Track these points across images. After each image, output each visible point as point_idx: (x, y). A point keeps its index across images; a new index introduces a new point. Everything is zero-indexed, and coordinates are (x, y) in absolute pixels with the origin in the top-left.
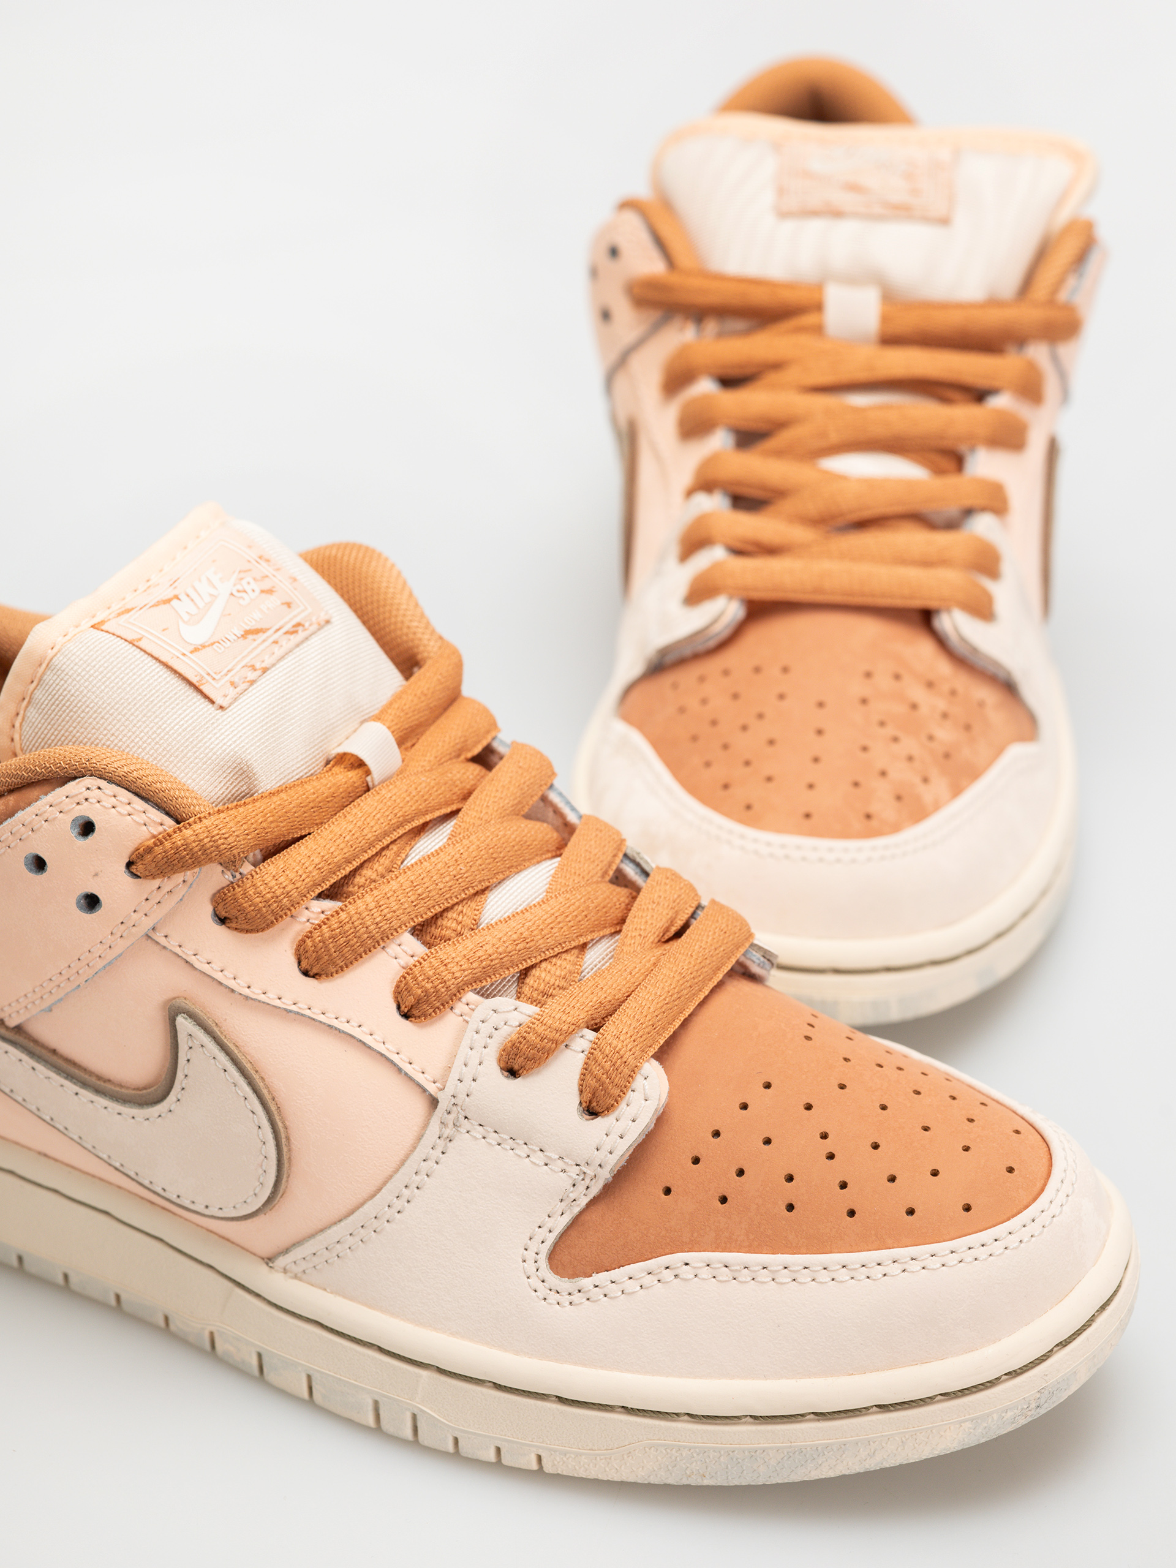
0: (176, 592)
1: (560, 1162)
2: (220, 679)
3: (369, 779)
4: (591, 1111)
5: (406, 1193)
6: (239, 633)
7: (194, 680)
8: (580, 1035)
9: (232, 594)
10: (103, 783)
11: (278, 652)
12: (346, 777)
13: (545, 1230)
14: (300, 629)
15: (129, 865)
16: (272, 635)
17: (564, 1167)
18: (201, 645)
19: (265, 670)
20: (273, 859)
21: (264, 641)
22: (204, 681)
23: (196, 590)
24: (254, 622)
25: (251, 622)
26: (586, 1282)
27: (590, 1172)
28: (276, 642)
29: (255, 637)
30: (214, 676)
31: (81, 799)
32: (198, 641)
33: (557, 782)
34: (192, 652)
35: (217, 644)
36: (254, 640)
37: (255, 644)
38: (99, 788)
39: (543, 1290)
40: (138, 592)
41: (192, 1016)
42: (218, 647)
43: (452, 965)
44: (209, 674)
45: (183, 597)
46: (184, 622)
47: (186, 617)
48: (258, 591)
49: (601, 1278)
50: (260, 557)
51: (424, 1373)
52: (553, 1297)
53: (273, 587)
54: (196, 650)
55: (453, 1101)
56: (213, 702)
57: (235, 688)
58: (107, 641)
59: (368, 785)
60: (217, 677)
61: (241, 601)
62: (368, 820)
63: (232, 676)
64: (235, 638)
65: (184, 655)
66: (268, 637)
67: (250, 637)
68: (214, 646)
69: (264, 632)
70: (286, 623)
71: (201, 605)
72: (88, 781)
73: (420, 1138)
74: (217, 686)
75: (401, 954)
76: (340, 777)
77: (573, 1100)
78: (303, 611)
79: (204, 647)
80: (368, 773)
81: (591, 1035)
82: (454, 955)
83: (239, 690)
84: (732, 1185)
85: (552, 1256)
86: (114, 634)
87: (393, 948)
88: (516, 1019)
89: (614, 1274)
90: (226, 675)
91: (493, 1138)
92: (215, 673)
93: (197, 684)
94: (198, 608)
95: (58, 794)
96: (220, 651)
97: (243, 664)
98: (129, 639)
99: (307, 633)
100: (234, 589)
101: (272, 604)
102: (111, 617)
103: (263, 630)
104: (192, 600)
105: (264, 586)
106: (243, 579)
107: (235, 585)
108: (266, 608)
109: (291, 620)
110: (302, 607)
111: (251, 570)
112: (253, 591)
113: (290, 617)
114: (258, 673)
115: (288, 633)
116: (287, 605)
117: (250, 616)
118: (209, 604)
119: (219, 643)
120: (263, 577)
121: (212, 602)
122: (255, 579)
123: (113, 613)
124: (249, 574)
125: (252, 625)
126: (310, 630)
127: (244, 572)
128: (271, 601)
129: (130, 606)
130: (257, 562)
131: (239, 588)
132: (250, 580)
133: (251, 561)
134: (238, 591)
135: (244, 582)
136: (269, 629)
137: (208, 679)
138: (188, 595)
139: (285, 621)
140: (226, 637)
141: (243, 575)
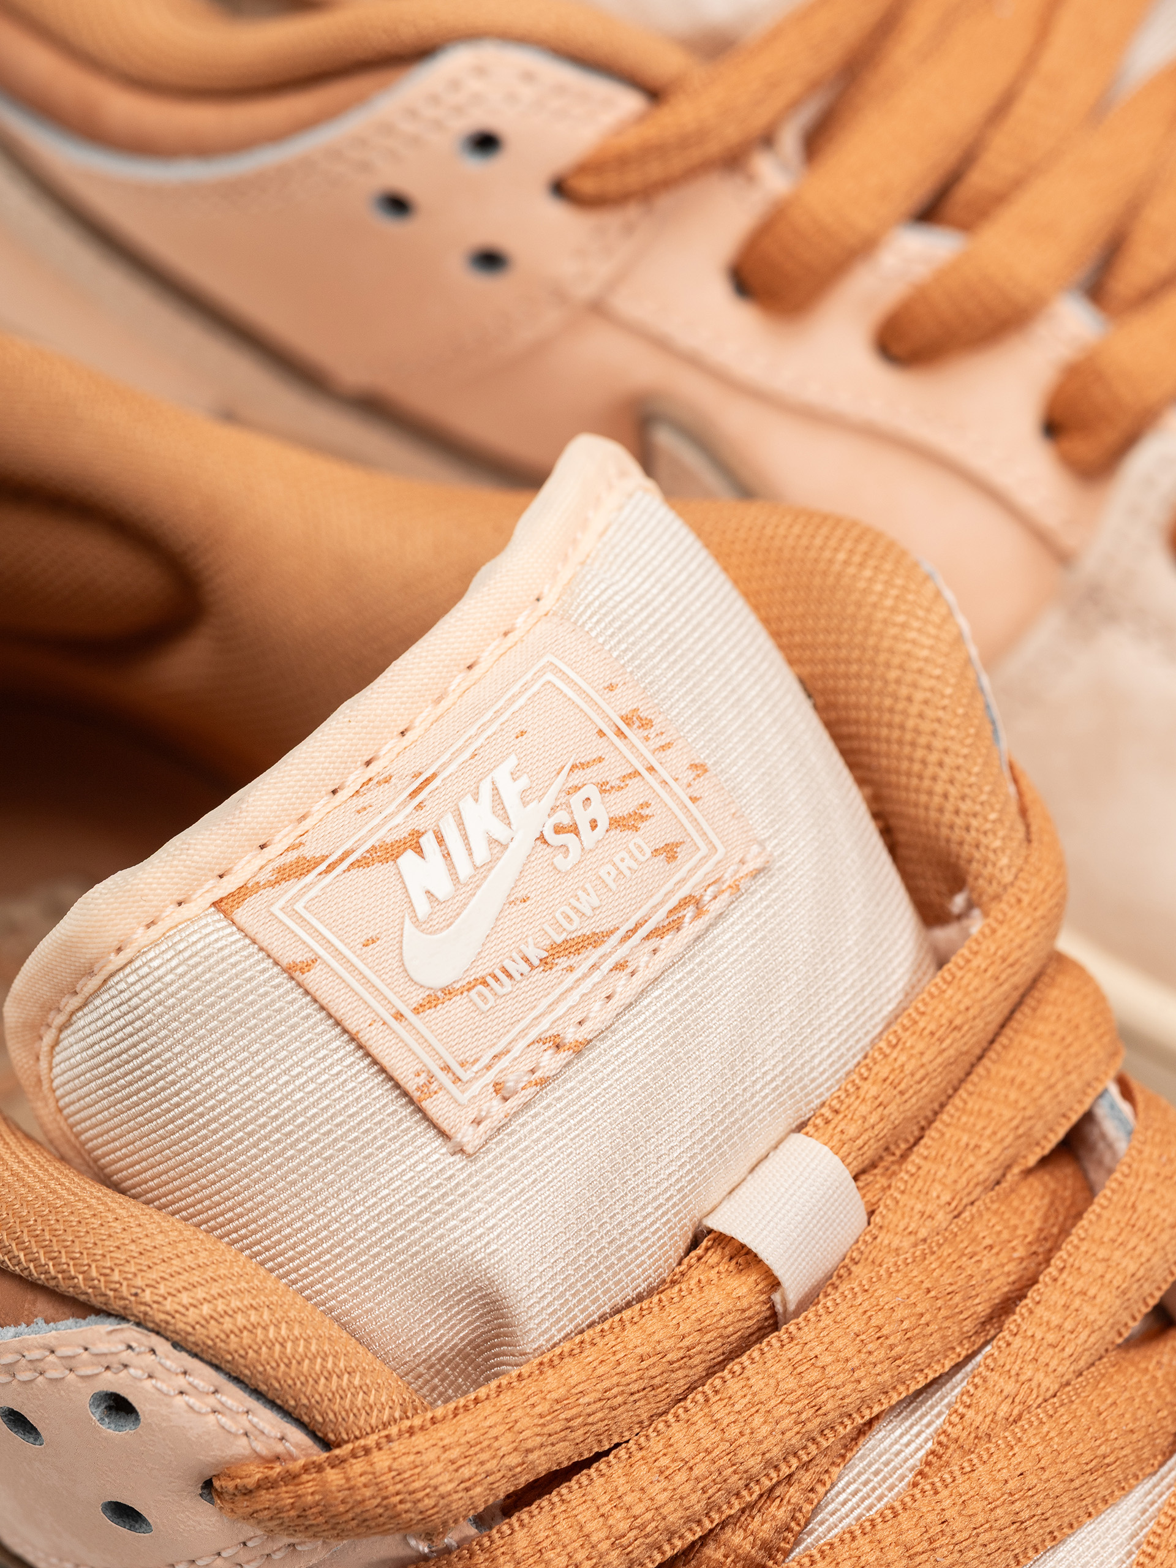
0: (420, 821)
2: (470, 1081)
3: (777, 1297)
6: (536, 953)
7: (411, 1086)
9: (542, 838)
10: (164, 1342)
11: (624, 988)
12: (724, 1301)
14: (689, 912)
15: (209, 1485)
16: (615, 949)
18: (443, 990)
19: (580, 1049)
20: (525, 1516)
21: (594, 967)
22: (434, 1087)
23: (461, 825)
24: (576, 923)
25: (570, 920)
28: (620, 966)
29: (574, 960)
30: (459, 1071)
31: (114, 1361)
32: (438, 977)
34: (416, 1011)
35: (480, 987)
36: (571, 969)
37: (571, 978)
40: (342, 796)
42: (480, 994)
44: (447, 1068)
45: (428, 842)
46: (416, 922)
47: (422, 907)
48: (603, 824)
50: (627, 720)
53: (647, 805)
54: (431, 1002)
56: (447, 1139)
57: (505, 1099)
58: (237, 958)
59: (774, 1314)
60: (465, 1076)
61: (559, 860)
63: (501, 1071)
64: (525, 968)
65: (399, 1016)
66: (604, 956)
67: (563, 962)
68: (473, 993)
69: (596, 944)
70: (655, 908)
71: (464, 869)
72: (132, 1330)
74: (464, 1098)
76: (713, 1295)
79: (448, 992)
80: (774, 1282)
83: (513, 1103)
86: (255, 941)
90: (488, 1067)
92: (462, 1065)
93: (416, 1095)
94: (455, 880)
96: (485, 1008)
97: (533, 1034)
98: (287, 960)
99: (705, 920)
100: (551, 822)
101: (632, 856)
102: (263, 877)
103: (595, 940)
104: (447, 856)
105: (624, 804)
106: (577, 788)
107: (554, 809)
108: (614, 872)
109: (671, 892)
110: (704, 850)
111: (600, 759)
112: (594, 824)
113: (669, 886)
114: (564, 1056)
115: (658, 932)
116: (670, 852)
117: (573, 901)
118: (482, 871)
119: (485, 983)
120: (624, 778)
121: (490, 865)
122: (604, 788)
123: (270, 868)
124: (593, 774)
125: (571, 928)
126: (714, 908)
127: (583, 766)
128: (631, 846)
129: (310, 851)
130: (620, 733)
131: (563, 818)
132: (591, 791)
133: (606, 730)
134: (558, 830)
135: (576, 800)
136: (610, 932)
137: (445, 1077)
138: (441, 839)
139: (652, 902)
140: (507, 963)
141: (578, 777)
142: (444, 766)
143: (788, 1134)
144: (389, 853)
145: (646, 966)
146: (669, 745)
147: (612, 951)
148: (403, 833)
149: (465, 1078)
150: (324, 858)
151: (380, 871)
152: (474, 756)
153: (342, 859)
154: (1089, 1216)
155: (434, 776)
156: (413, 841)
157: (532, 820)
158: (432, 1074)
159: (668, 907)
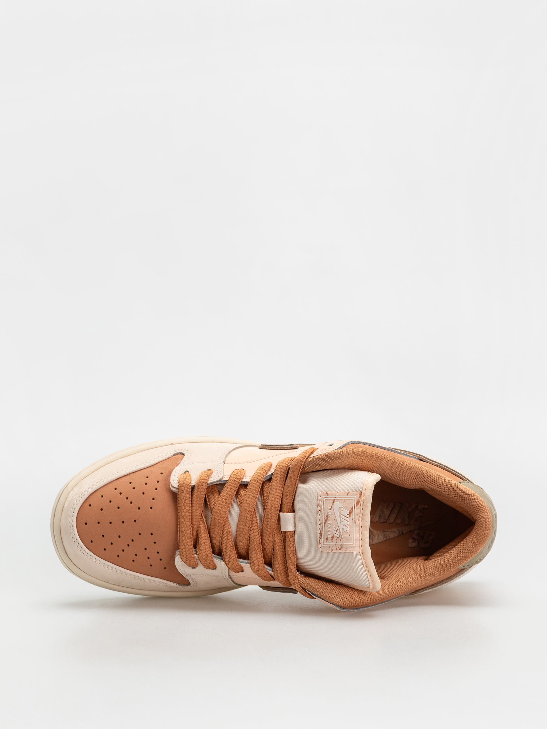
3: (282, 511)
6: (329, 516)
9: (338, 527)
14: (320, 536)
18: (334, 504)
19: (317, 512)
21: (323, 521)
28: (321, 524)
30: (326, 498)
34: (334, 500)
35: (330, 507)
36: (325, 518)
45: (348, 516)
46: (342, 508)
48: (335, 534)
50: (342, 547)
64: (328, 513)
67: (326, 518)
74: (324, 496)
76: (288, 507)
78: (323, 542)
94: (342, 515)
97: (323, 509)
99: (318, 538)
100: (339, 529)
101: (329, 534)
102: (360, 499)
103: (325, 523)
104: (345, 516)
105: (335, 539)
106: (340, 535)
107: (340, 531)
108: (329, 531)
109: (323, 536)
110: (325, 544)
111: (340, 541)
112: (335, 533)
113: (324, 536)
114: (318, 510)
115: (321, 531)
116: (327, 539)
117: (330, 524)
118: (341, 518)
119: (331, 508)
120: (337, 541)
121: (340, 519)
122: (338, 538)
123: (360, 501)
124: (340, 538)
125: (328, 521)
126: (318, 539)
127: (341, 538)
128: (330, 535)
129: (358, 506)
130: (341, 545)
131: (338, 531)
132: (338, 536)
133: (343, 544)
134: (338, 529)
135: (339, 534)
136: (325, 525)
137: (327, 496)
138: (347, 517)
139: (324, 533)
140: (330, 512)
141: (341, 536)
142: (354, 526)
143: (295, 530)
144: (351, 512)
145: (318, 526)
146: (336, 550)
147: (323, 524)
148: (351, 515)
149: (325, 498)
150: (356, 506)
151: (350, 509)
152: (352, 529)
153: (354, 507)
154: (263, 557)
155: (354, 524)
156: (349, 515)
157: (341, 528)
158: (327, 495)
159: (322, 534)
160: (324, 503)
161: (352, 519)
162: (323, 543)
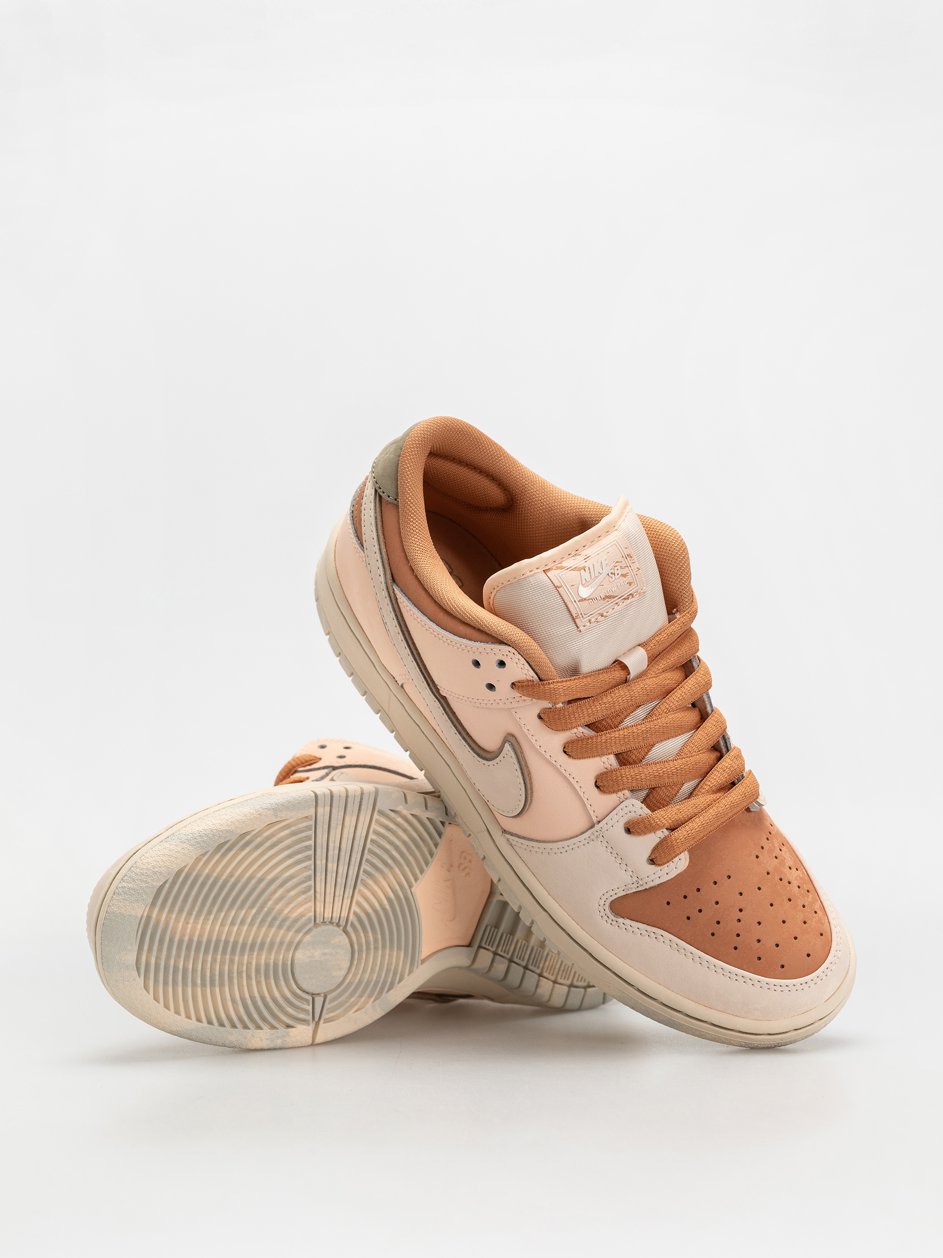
0: (585, 565)
1: (631, 873)
3: (628, 677)
4: (652, 861)
5: (567, 848)
6: (603, 596)
7: (574, 616)
8: (662, 831)
9: (608, 574)
10: (516, 652)
11: (616, 608)
12: (619, 674)
13: (614, 892)
14: (631, 597)
15: (513, 684)
16: (617, 600)
17: (632, 875)
21: (612, 602)
22: (578, 617)
23: (593, 567)
25: (610, 592)
26: (621, 920)
27: (641, 883)
28: (617, 603)
31: (505, 654)
32: (584, 596)
33: (710, 691)
34: (579, 601)
36: (608, 601)
37: (608, 603)
38: (514, 653)
39: (602, 913)
40: (570, 556)
41: (512, 745)
42: (591, 602)
43: (625, 778)
44: (581, 614)
45: (587, 569)
46: (582, 583)
47: (584, 581)
48: (620, 575)
49: (628, 922)
50: (628, 555)
51: (544, 913)
52: (605, 917)
53: (628, 573)
54: (582, 600)
55: (600, 829)
56: (578, 628)
58: (546, 582)
59: (627, 680)
61: (610, 579)
62: (620, 699)
63: (591, 617)
64: (600, 599)
65: (575, 603)
66: (614, 601)
68: (589, 601)
70: (625, 594)
71: (593, 577)
72: (510, 649)
73: (583, 833)
74: (583, 621)
75: (606, 763)
77: (647, 853)
78: (636, 587)
79: (585, 599)
80: (629, 673)
81: (666, 832)
82: (627, 774)
83: (591, 624)
84: (694, 913)
85: (612, 903)
86: (550, 580)
87: (604, 758)
88: (640, 812)
89: (634, 923)
90: (588, 616)
91: (610, 850)
92: (584, 614)
93: (574, 618)
94: (591, 578)
95: (497, 647)
96: (591, 604)
97: (598, 612)
98: (556, 585)
99: (633, 599)
101: (623, 582)
102: (553, 567)
103: (614, 597)
104: (590, 573)
105: (625, 571)
106: (616, 566)
108: (619, 585)
109: (629, 592)
110: (636, 585)
111: (622, 562)
112: (618, 574)
113: (629, 590)
114: (603, 619)
115: (625, 599)
116: (630, 584)
117: (611, 588)
118: (595, 578)
119: (592, 600)
120: (625, 567)
121: (597, 577)
122: (621, 568)
123: (555, 566)
124: (620, 564)
125: (609, 594)
127: (618, 562)
128: (624, 580)
129: (563, 565)
130: (626, 558)
131: (612, 571)
132: (619, 567)
133: (624, 556)
134: (611, 573)
135: (616, 568)
136: (617, 596)
137: (581, 616)
138: (589, 569)
139: (625, 593)
140: (597, 597)
141: (617, 564)
142: (592, 555)
144: (579, 569)
145: (622, 607)
146: (634, 563)
148: (582, 566)
149: (584, 617)
150: (566, 567)
152: (598, 554)
153: (569, 568)
154: (689, 679)
155: (589, 556)
156: (584, 569)
157: (607, 570)
158: (578, 615)
159: (628, 594)
160: (591, 615)
161: (586, 562)
162: (636, 589)
